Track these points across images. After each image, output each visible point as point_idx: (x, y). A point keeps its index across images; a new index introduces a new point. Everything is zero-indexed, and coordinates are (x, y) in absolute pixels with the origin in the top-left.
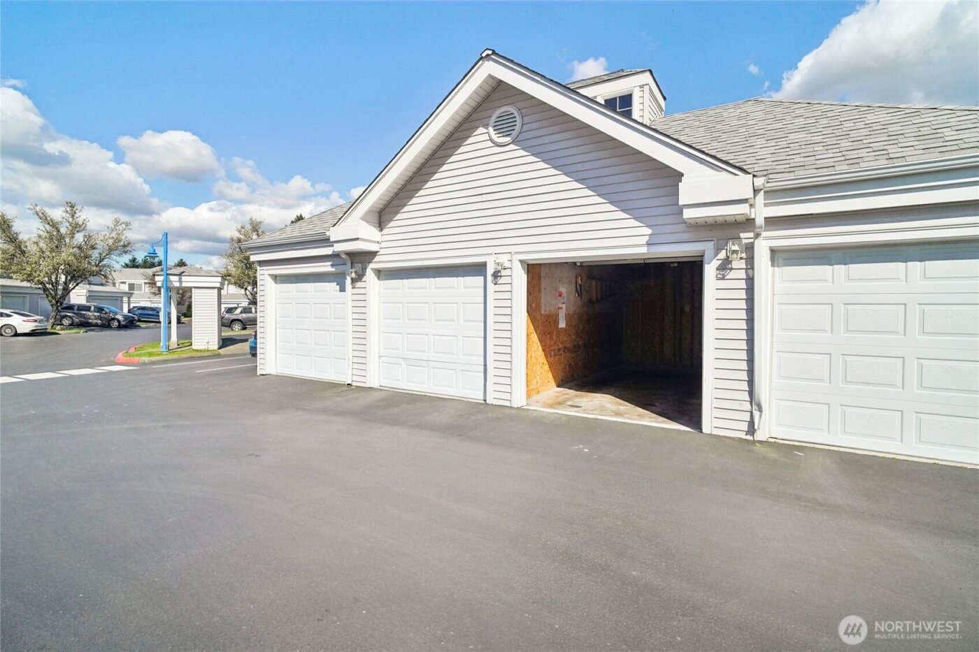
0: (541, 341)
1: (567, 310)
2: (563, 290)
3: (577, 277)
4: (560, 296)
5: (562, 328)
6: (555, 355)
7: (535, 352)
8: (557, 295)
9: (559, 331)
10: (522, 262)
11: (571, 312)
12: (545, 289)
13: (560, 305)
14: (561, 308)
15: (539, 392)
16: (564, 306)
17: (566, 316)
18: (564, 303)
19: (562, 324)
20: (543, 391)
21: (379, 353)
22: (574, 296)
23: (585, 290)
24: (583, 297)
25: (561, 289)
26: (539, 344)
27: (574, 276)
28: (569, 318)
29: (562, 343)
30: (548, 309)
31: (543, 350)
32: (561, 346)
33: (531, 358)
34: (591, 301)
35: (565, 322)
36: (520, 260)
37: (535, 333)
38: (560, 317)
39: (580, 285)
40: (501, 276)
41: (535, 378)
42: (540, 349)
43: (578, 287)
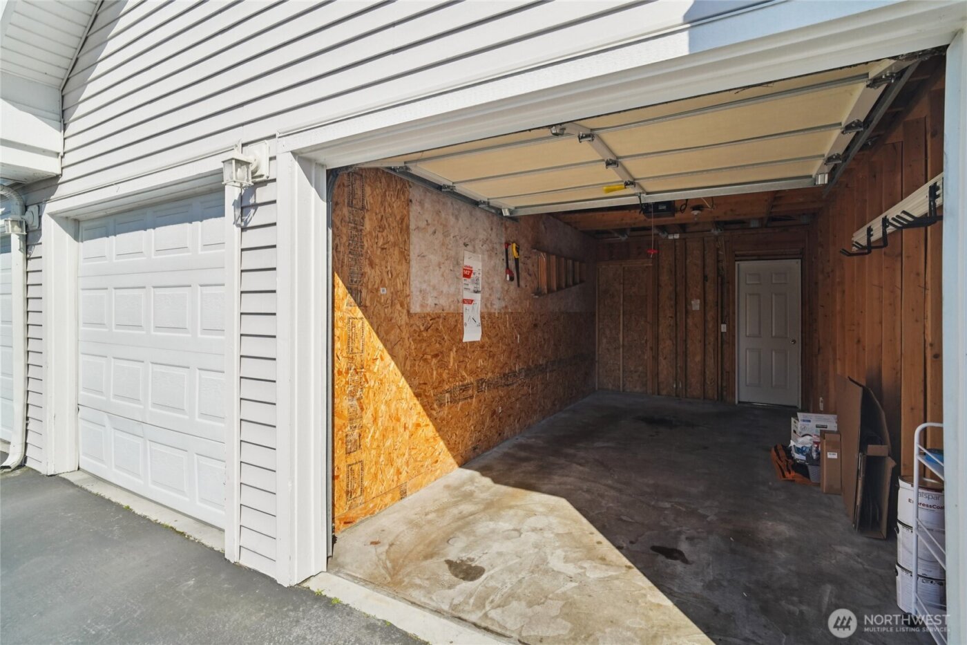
0: (409, 375)
1: (486, 302)
2: (475, 262)
3: (508, 244)
4: (467, 276)
5: (472, 343)
6: (454, 401)
7: (388, 404)
8: (460, 272)
9: (466, 349)
10: (303, 158)
11: (497, 306)
12: (422, 256)
13: (467, 295)
14: (470, 302)
15: (403, 494)
16: (478, 297)
17: (482, 317)
18: (476, 292)
19: (472, 334)
20: (417, 487)
21: (77, 398)
22: (499, 279)
23: (528, 271)
24: (522, 283)
25: (467, 262)
26: (403, 382)
27: (503, 240)
28: (489, 321)
29: (472, 373)
30: (430, 301)
31: (417, 395)
32: (469, 379)
33: (375, 420)
34: (538, 292)
35: (480, 329)
36: (294, 153)
37: (388, 358)
38: (465, 320)
39: (517, 260)
40: (256, 206)
41: (391, 462)
42: (408, 392)
43: (512, 264)
